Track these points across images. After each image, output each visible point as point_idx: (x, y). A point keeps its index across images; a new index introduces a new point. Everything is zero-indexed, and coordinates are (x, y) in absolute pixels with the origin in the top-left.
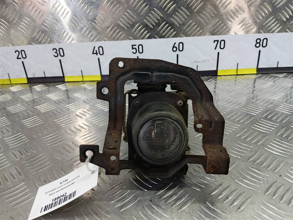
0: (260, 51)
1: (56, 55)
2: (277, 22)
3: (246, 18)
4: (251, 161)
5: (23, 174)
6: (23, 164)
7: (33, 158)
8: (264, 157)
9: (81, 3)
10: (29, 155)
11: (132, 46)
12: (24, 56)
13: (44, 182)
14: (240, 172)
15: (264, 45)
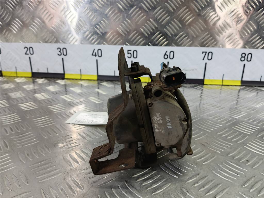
0: (244, 65)
1: (60, 53)
2: (261, 39)
3: (233, 34)
4: (230, 156)
5: (9, 146)
6: (12, 138)
7: (22, 134)
8: (243, 154)
9: (86, 9)
10: (18, 132)
11: (128, 51)
12: (32, 53)
13: (27, 155)
14: (219, 164)
15: (249, 59)
